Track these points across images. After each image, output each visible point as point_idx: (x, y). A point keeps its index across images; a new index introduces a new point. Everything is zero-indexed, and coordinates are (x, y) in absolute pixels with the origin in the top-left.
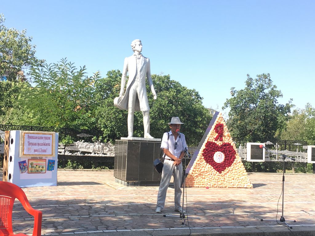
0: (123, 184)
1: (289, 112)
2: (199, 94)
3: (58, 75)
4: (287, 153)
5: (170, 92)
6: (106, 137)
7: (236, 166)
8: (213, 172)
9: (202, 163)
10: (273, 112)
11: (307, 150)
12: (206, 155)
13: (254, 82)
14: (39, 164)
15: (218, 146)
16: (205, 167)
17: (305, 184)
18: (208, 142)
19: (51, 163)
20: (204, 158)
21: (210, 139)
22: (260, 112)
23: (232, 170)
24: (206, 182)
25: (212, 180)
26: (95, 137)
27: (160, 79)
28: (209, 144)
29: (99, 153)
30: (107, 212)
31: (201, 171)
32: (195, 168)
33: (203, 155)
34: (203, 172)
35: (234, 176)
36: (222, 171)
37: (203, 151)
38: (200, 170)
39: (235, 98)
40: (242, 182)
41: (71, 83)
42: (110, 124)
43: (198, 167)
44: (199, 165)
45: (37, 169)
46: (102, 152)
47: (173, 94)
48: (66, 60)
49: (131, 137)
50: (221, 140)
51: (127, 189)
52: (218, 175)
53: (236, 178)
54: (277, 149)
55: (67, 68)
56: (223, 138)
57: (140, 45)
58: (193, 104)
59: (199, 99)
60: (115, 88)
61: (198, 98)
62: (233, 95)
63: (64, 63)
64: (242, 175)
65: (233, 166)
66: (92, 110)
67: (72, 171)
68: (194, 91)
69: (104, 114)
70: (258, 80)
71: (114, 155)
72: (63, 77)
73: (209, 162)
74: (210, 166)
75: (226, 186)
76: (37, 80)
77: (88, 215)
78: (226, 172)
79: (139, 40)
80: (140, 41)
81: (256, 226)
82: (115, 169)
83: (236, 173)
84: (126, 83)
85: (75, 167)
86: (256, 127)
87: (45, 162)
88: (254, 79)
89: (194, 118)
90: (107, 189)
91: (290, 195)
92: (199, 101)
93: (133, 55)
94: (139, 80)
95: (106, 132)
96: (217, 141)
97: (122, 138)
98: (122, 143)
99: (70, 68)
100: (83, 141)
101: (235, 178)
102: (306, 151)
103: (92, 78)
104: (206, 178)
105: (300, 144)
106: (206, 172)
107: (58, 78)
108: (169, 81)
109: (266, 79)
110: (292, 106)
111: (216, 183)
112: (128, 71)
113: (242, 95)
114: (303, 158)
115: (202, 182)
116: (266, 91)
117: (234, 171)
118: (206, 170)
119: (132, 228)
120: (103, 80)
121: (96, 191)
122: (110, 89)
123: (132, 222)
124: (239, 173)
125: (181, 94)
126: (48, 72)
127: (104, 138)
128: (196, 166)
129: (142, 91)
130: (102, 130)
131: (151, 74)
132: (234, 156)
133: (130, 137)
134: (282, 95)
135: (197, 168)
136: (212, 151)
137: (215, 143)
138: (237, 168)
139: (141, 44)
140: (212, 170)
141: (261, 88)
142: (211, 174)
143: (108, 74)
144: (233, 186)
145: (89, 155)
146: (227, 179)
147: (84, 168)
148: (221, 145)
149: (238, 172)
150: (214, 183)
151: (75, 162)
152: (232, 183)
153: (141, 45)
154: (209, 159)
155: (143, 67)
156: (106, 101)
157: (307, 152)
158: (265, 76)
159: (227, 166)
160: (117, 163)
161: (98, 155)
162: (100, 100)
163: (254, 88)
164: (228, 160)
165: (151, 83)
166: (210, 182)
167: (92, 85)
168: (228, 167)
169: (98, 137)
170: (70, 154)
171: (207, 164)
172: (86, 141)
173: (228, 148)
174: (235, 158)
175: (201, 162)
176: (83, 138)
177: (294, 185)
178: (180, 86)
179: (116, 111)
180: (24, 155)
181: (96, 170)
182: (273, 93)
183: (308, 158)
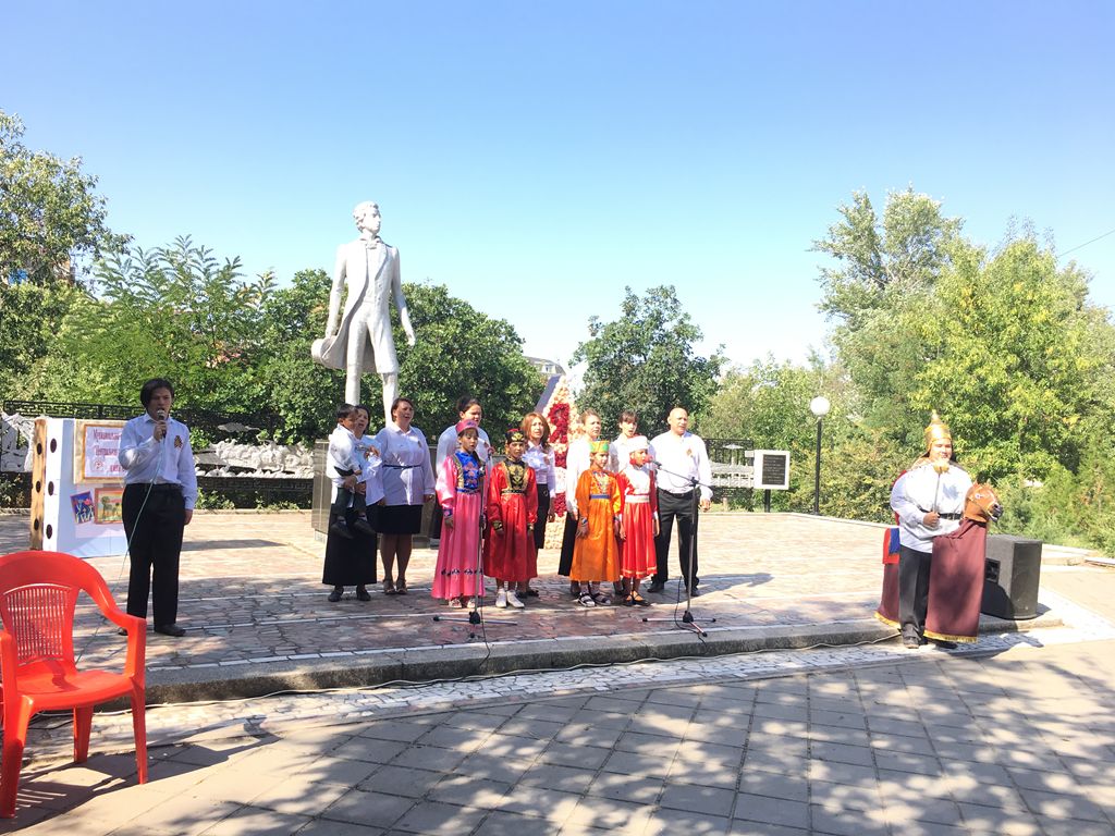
1: (717, 373)
2: (515, 331)
5: (448, 325)
6: (291, 431)
10: (683, 375)
11: (753, 459)
13: (641, 304)
17: (745, 536)
22: (654, 374)
26: (263, 432)
27: (423, 294)
29: (273, 469)
39: (598, 340)
41: (203, 298)
42: (303, 402)
46: (280, 466)
47: (455, 332)
50: (564, 441)
55: (192, 261)
56: (569, 435)
59: (515, 342)
60: (313, 315)
61: (512, 341)
62: (593, 335)
63: (184, 249)
66: (255, 366)
67: (206, 513)
68: (503, 323)
69: (287, 377)
70: (650, 301)
71: (311, 476)
72: (180, 283)
76: (112, 289)
79: (372, 203)
80: (376, 207)
82: (315, 508)
84: (342, 303)
85: (215, 503)
86: (645, 408)
88: (640, 298)
89: (504, 388)
90: (296, 558)
91: (710, 563)
92: (515, 347)
93: (359, 240)
94: (372, 299)
95: (292, 420)
99: (201, 262)
100: (234, 440)
103: (255, 289)
105: (739, 447)
107: (167, 285)
108: (445, 299)
109: (666, 298)
110: (724, 360)
112: (346, 276)
113: (614, 335)
114: (744, 477)
116: (668, 327)
120: (282, 294)
122: (301, 317)
125: (473, 331)
126: (143, 268)
127: (286, 435)
129: (381, 325)
130: (282, 414)
131: (402, 283)
134: (701, 337)
139: (377, 214)
141: (657, 320)
143: (296, 278)
145: (250, 475)
147: (237, 507)
151: (213, 492)
153: (377, 217)
155: (382, 267)
156: (293, 345)
157: (753, 465)
158: (666, 292)
160: (319, 494)
161: (271, 476)
162: (276, 343)
163: (641, 319)
165: (401, 303)
167: (256, 304)
169: (272, 432)
172: (242, 441)
176: (234, 435)
178: (471, 311)
179: (316, 370)
180: (84, 478)
181: (268, 509)
182: (683, 331)
183: (754, 478)
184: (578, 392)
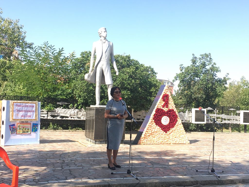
0: (92, 142)
1: (226, 84)
2: (154, 70)
3: (41, 55)
4: (224, 116)
5: (131, 68)
6: (80, 104)
7: (177, 127)
8: (161, 132)
9: (152, 125)
10: (213, 84)
11: (239, 114)
12: (156, 119)
13: (198, 60)
14: (25, 127)
15: (164, 111)
16: (155, 129)
17: (237, 141)
18: (157, 108)
19: (35, 125)
20: (154, 121)
21: (159, 106)
22: (203, 84)
24: (156, 140)
25: (160, 138)
26: (71, 105)
27: (122, 58)
28: (158, 110)
29: (74, 117)
30: (76, 165)
31: (152, 132)
32: (147, 129)
33: (153, 119)
34: (154, 132)
35: (176, 135)
36: (168, 131)
37: (154, 116)
39: (183, 73)
40: (182, 139)
41: (52, 62)
42: (83, 94)
44: (151, 127)
45: (24, 131)
46: (77, 116)
47: (133, 71)
48: (47, 43)
50: (167, 107)
51: (95, 146)
52: (165, 134)
54: (216, 113)
55: (49, 50)
56: (169, 105)
58: (149, 78)
59: (154, 74)
60: (87, 66)
62: (181, 71)
63: (46, 46)
64: (182, 134)
65: (175, 127)
66: (69, 83)
67: (53, 131)
68: (150, 67)
69: (78, 87)
70: (201, 58)
72: (45, 57)
73: (158, 124)
74: (159, 127)
75: (171, 143)
76: (25, 59)
77: (61, 168)
78: (171, 132)
79: (104, 28)
80: (105, 29)
81: (191, 176)
82: (86, 130)
83: (178, 133)
85: (56, 128)
86: (200, 96)
87: (30, 125)
88: (198, 58)
89: (150, 89)
90: (79, 146)
91: (223, 150)
92: (154, 76)
93: (100, 40)
94: (104, 60)
95: (80, 100)
96: (164, 108)
97: (91, 106)
98: (91, 109)
99: (51, 50)
100: (62, 107)
101: (177, 137)
103: (68, 58)
104: (156, 137)
105: (234, 109)
106: (156, 133)
107: (41, 58)
108: (130, 60)
109: (207, 57)
110: (228, 79)
111: (163, 141)
112: (95, 52)
113: (188, 71)
114: (236, 120)
115: (152, 140)
116: (208, 67)
117: (176, 131)
118: (155, 131)
119: (94, 178)
120: (77, 59)
121: (70, 148)
122: (83, 67)
123: (95, 173)
124: (180, 132)
125: (139, 70)
126: (34, 53)
127: (78, 106)
128: (149, 127)
129: (107, 68)
130: (77, 99)
132: (176, 119)
133: (97, 105)
134: (220, 71)
135: (149, 129)
136: (160, 116)
137: (162, 109)
138: (178, 129)
139: (106, 31)
141: (204, 65)
142: (159, 133)
143: (81, 54)
144: (176, 143)
145: (67, 119)
146: (171, 137)
147: (63, 129)
148: (167, 111)
151: (56, 124)
152: (175, 141)
153: (106, 32)
154: (158, 122)
155: (108, 49)
156: (80, 76)
157: (239, 116)
158: (207, 56)
161: (74, 119)
162: (75, 75)
163: (198, 65)
164: (172, 122)
166: (158, 140)
167: (69, 63)
168: (172, 128)
169: (74, 105)
170: (52, 118)
171: (156, 126)
172: (65, 108)
173: (172, 113)
174: (177, 121)
176: (62, 106)
177: (228, 142)
178: (138, 64)
179: (87, 84)
180: (13, 119)
181: (72, 130)
182: (213, 69)
183: (240, 120)
184: (176, 91)
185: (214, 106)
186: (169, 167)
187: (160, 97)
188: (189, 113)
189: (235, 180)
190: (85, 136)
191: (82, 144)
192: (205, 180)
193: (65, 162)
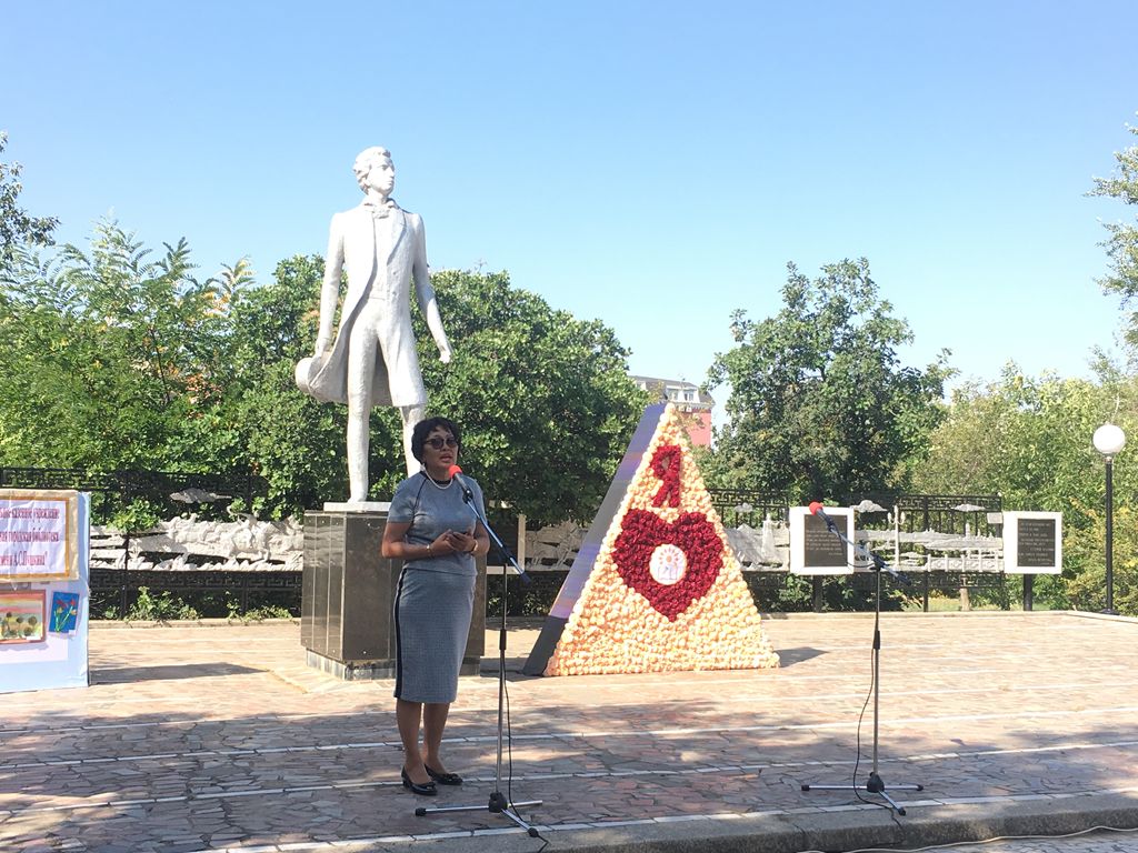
0: (333, 670)
1: (940, 393)
2: (615, 337)
4: (934, 540)
5: (509, 331)
6: (277, 500)
7: (722, 593)
8: (651, 617)
9: (610, 588)
10: (883, 397)
11: (1000, 526)
12: (626, 559)
13: (813, 288)
14: (17, 609)
15: (663, 524)
17: (989, 649)
18: (630, 510)
19: (64, 601)
20: (618, 570)
21: (637, 501)
22: (836, 399)
23: (711, 610)
24: (626, 655)
25: (646, 646)
26: (237, 502)
27: (472, 285)
28: (635, 519)
29: (253, 557)
30: (254, 779)
31: (609, 616)
32: (587, 606)
33: (613, 557)
34: (616, 618)
35: (718, 627)
36: (680, 611)
37: (616, 546)
38: (606, 613)
39: (745, 348)
40: (743, 647)
42: (292, 454)
43: (598, 603)
44: (602, 595)
45: (12, 627)
46: (264, 553)
47: (520, 341)
49: (360, 500)
50: (675, 503)
51: (346, 690)
52: (666, 626)
53: (724, 636)
54: (896, 528)
56: (682, 496)
57: (385, 167)
58: (594, 375)
59: (616, 354)
60: (305, 324)
61: (611, 352)
62: (738, 339)
64: (744, 624)
65: (714, 595)
67: (154, 626)
68: (597, 327)
69: (269, 419)
70: (827, 283)
71: (300, 568)
73: (636, 581)
74: (638, 596)
75: (694, 665)
77: (182, 795)
78: (693, 615)
79: (383, 151)
80: (387, 154)
81: (780, 812)
82: (305, 615)
83: (724, 619)
85: (168, 611)
87: (41, 603)
88: (811, 280)
89: (598, 424)
90: (274, 692)
91: (925, 692)
92: (616, 362)
93: (362, 205)
94: (384, 294)
95: (279, 482)
96: (660, 506)
97: (328, 506)
98: (326, 521)
100: (194, 516)
101: (722, 636)
102: (998, 530)
103: (215, 284)
104: (626, 641)
105: (977, 508)
106: (625, 620)
108: (505, 293)
109: (854, 278)
110: (949, 373)
111: (660, 657)
112: (344, 261)
115: (611, 653)
116: (858, 322)
117: (717, 611)
118: (624, 612)
119: (335, 837)
120: (260, 294)
121: (230, 703)
122: (289, 326)
123: (340, 815)
124: (735, 616)
125: (548, 339)
127: (270, 505)
128: (593, 598)
129: (398, 334)
130: (264, 474)
132: (717, 557)
133: (357, 502)
134: (911, 337)
135: (595, 606)
136: (646, 543)
137: (652, 513)
138: (726, 601)
139: (389, 165)
140: (646, 612)
141: (840, 312)
142: (641, 623)
143: (279, 270)
144: (717, 665)
145: (218, 567)
146: (695, 640)
147: (200, 616)
148: (674, 522)
149: (731, 614)
150: (654, 656)
151: (165, 594)
152: (713, 655)
153: (389, 169)
154: (634, 572)
155: (398, 245)
156: (274, 369)
157: (1000, 536)
158: (852, 270)
159: (696, 593)
161: (250, 568)
163: (813, 310)
164: (697, 572)
165: (427, 297)
166: (638, 655)
167: (219, 308)
168: (698, 599)
169: (249, 501)
170: (148, 566)
171: (627, 591)
172: (207, 517)
173: (699, 530)
174: (721, 565)
175: (607, 583)
176: (195, 507)
177: (950, 656)
178: (545, 309)
179: (309, 405)
181: (245, 619)
182: (878, 328)
183: (1005, 556)
184: (719, 429)
185: (887, 497)
186: (681, 775)
187: (640, 459)
188: (779, 527)
189: (971, 825)
190: (303, 642)
191: (288, 680)
192: (841, 827)
193: (206, 765)
